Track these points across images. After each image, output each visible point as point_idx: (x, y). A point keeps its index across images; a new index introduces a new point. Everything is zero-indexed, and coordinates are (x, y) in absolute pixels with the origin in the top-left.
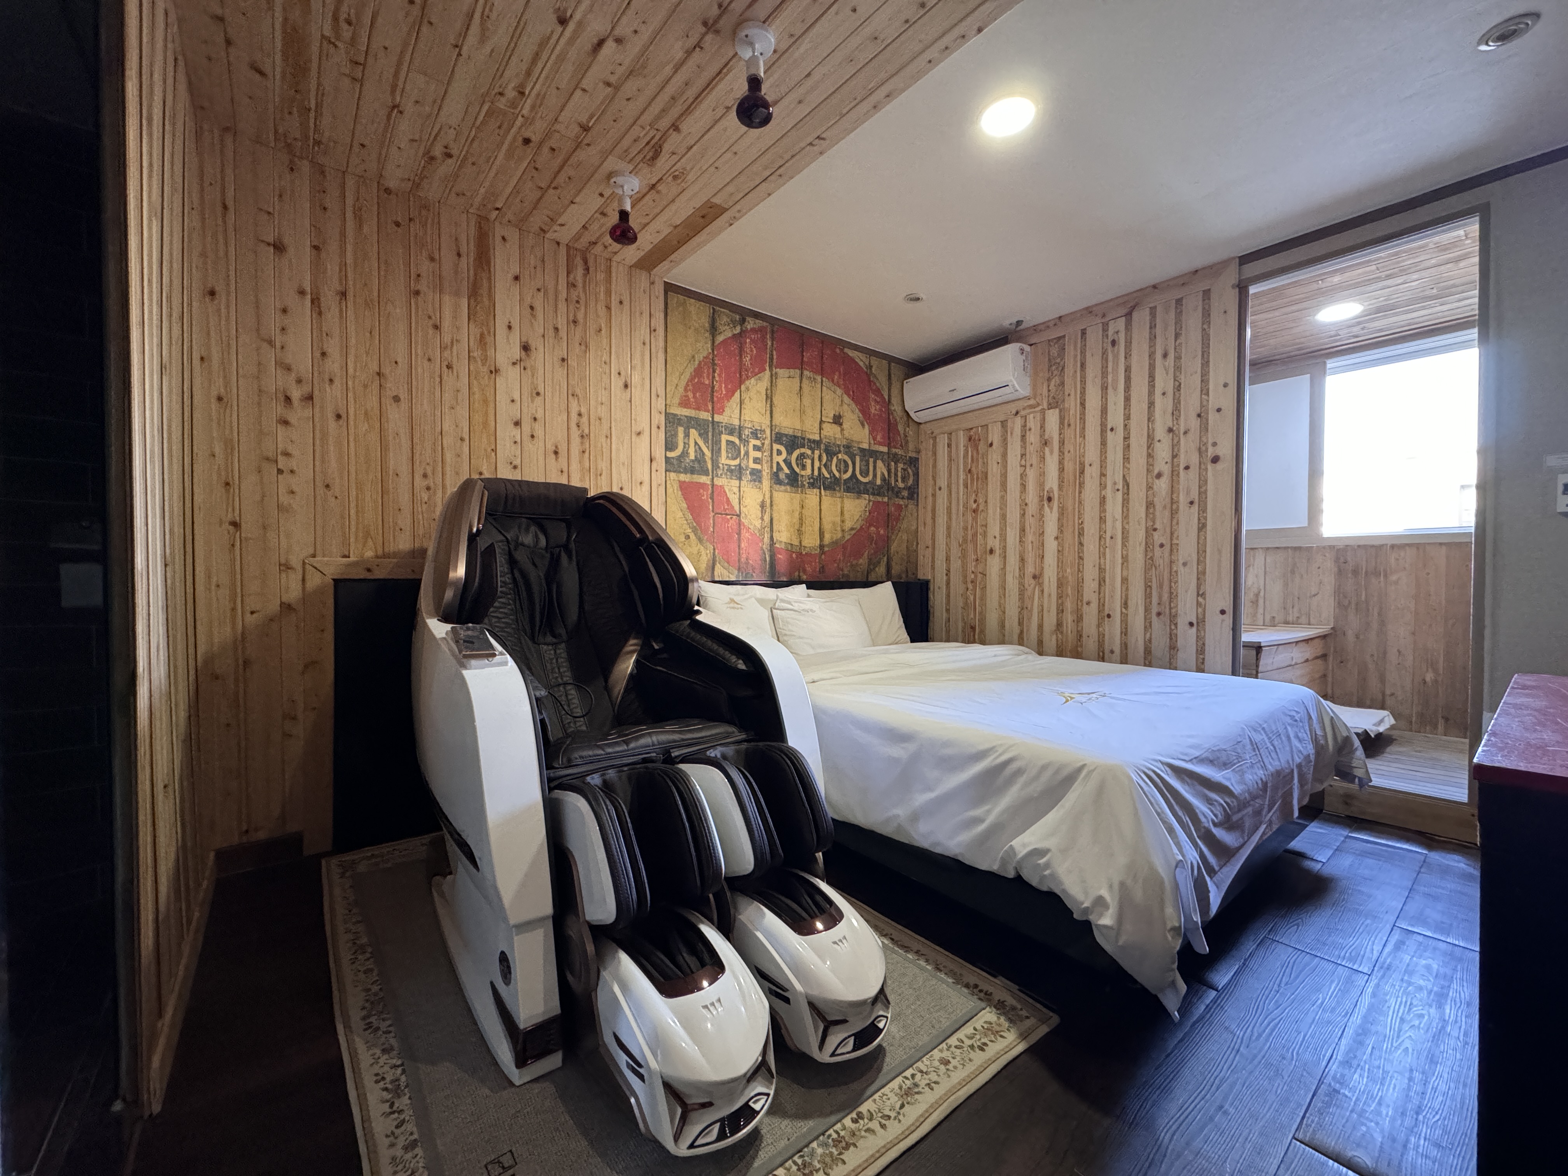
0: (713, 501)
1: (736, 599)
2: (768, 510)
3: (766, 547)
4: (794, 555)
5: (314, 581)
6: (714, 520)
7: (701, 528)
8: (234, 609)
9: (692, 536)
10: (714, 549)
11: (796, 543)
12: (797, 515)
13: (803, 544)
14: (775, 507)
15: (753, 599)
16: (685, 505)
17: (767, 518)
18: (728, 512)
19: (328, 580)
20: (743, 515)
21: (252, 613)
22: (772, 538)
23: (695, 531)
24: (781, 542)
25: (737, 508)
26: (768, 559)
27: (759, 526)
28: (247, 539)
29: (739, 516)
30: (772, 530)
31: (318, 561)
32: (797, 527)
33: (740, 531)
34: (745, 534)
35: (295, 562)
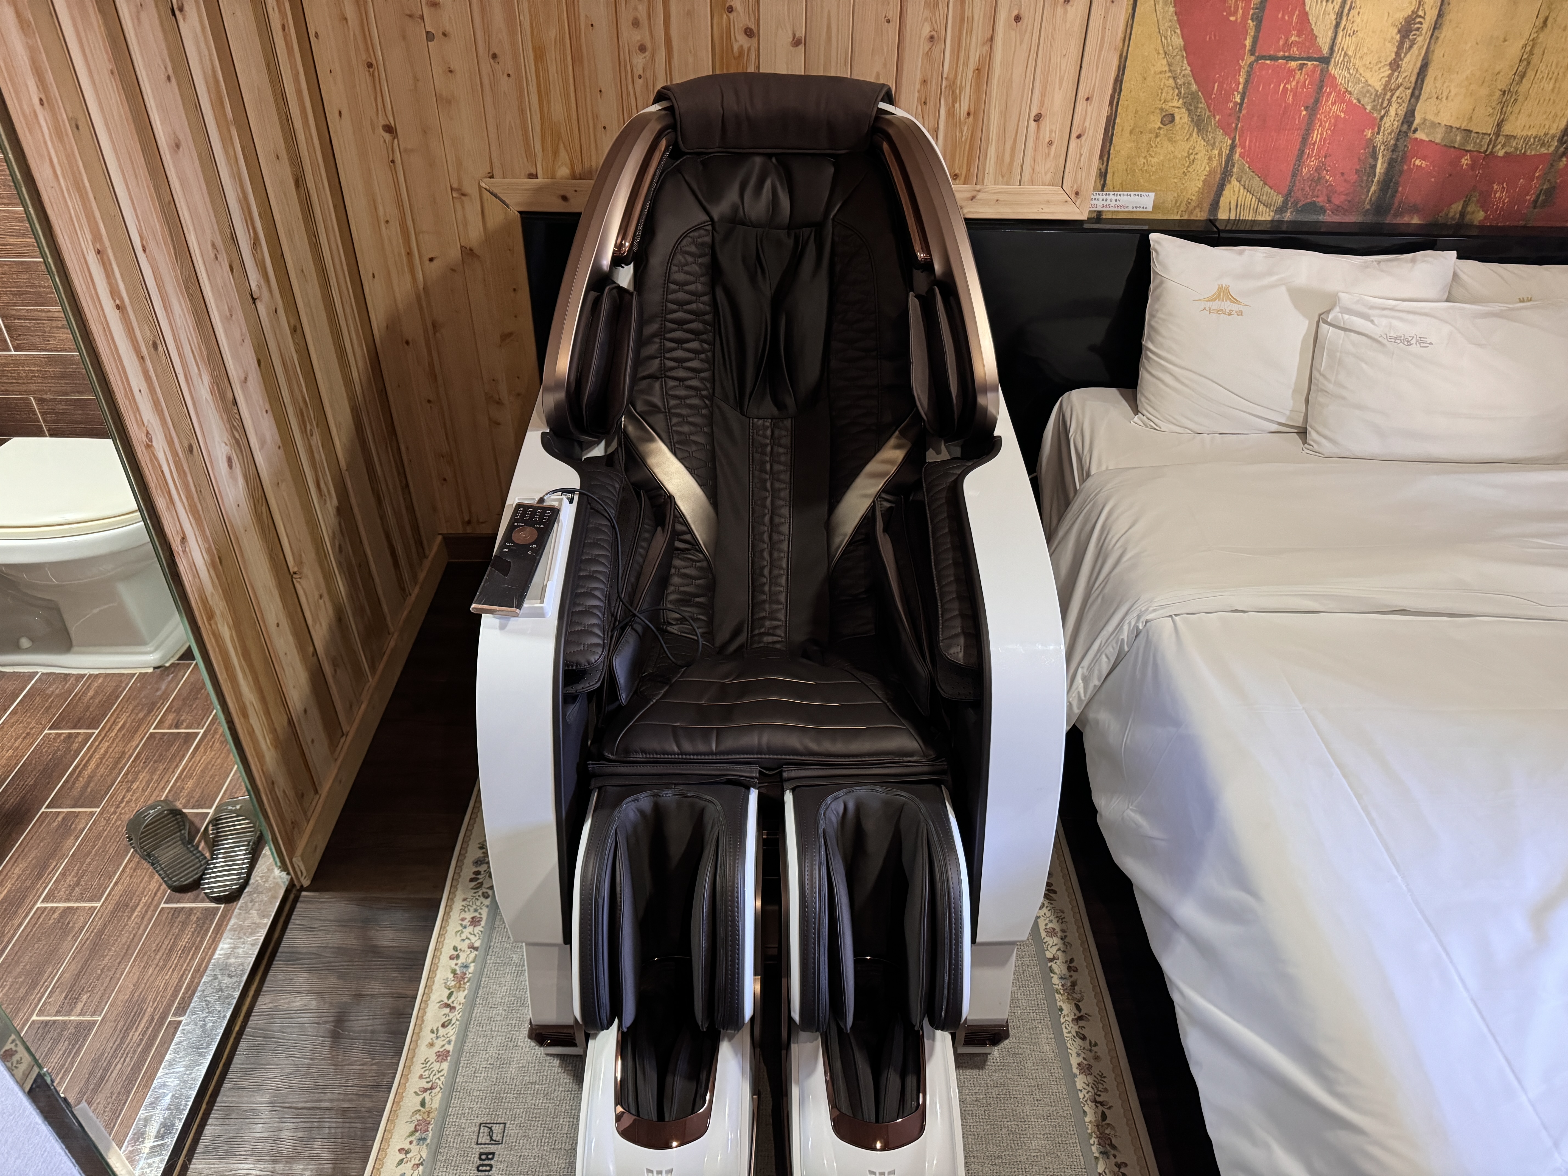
0: (1258, 28)
1: (1236, 287)
2: (1422, 41)
3: (1383, 139)
4: (1465, 161)
5: (497, 216)
6: (1249, 74)
7: (1208, 95)
8: (409, 254)
9: (1182, 118)
10: (1233, 147)
11: (1487, 127)
12: (1514, 50)
13: (1507, 129)
14: (1446, 33)
15: (1283, 289)
16: (1178, 41)
17: (1411, 63)
18: (1295, 51)
19: (514, 212)
20: (1338, 57)
21: (431, 260)
22: (1409, 117)
23: (1190, 104)
24: (1434, 125)
25: (1323, 41)
26: (1380, 168)
27: (1379, 87)
28: (406, 150)
29: (1325, 60)
30: (1415, 96)
31: (498, 184)
32: (1502, 84)
33: (1317, 101)
34: (1331, 108)
35: (471, 188)
